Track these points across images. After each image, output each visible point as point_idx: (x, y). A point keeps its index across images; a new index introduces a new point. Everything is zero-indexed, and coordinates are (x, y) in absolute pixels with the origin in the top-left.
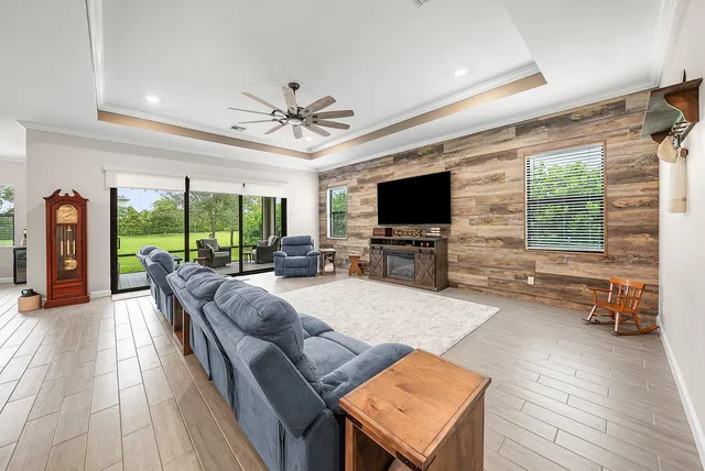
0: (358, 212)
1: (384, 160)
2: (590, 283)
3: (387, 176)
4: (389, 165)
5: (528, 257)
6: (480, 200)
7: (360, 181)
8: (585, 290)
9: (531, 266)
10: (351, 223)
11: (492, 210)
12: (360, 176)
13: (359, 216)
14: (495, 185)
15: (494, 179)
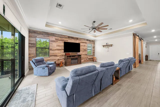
0: (55, 49)
1: (65, 36)
2: (92, 58)
3: (66, 40)
4: (66, 38)
5: (87, 56)
6: (83, 49)
7: (56, 39)
8: (91, 59)
9: (88, 57)
10: (51, 52)
11: (84, 50)
12: (56, 38)
13: (56, 50)
14: (85, 47)
15: (85, 46)
